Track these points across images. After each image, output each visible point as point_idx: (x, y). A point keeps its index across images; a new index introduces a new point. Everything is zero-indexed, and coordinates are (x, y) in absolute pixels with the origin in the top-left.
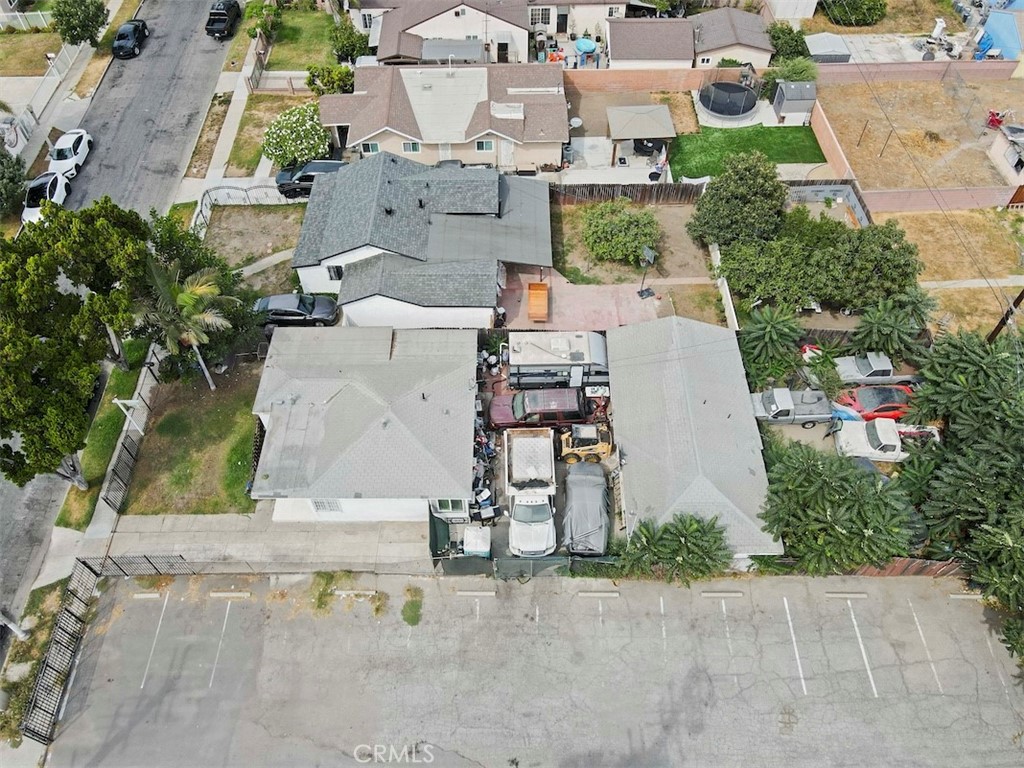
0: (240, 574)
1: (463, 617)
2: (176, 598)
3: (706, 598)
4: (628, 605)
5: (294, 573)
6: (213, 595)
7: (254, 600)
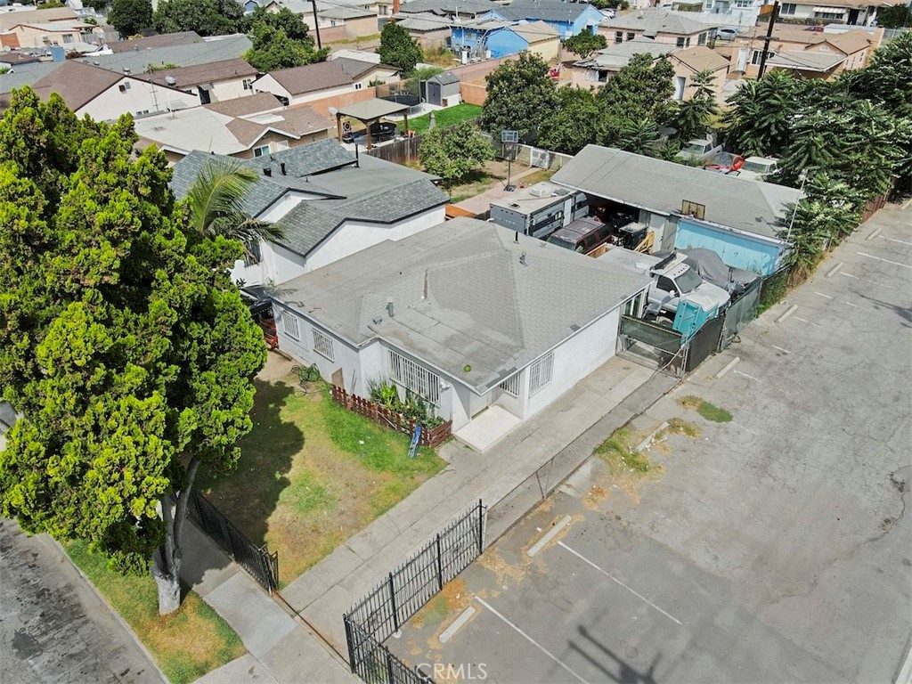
0: (526, 514)
1: (748, 387)
2: (495, 594)
3: (833, 276)
4: (810, 308)
5: (577, 469)
6: (533, 552)
7: (581, 518)
